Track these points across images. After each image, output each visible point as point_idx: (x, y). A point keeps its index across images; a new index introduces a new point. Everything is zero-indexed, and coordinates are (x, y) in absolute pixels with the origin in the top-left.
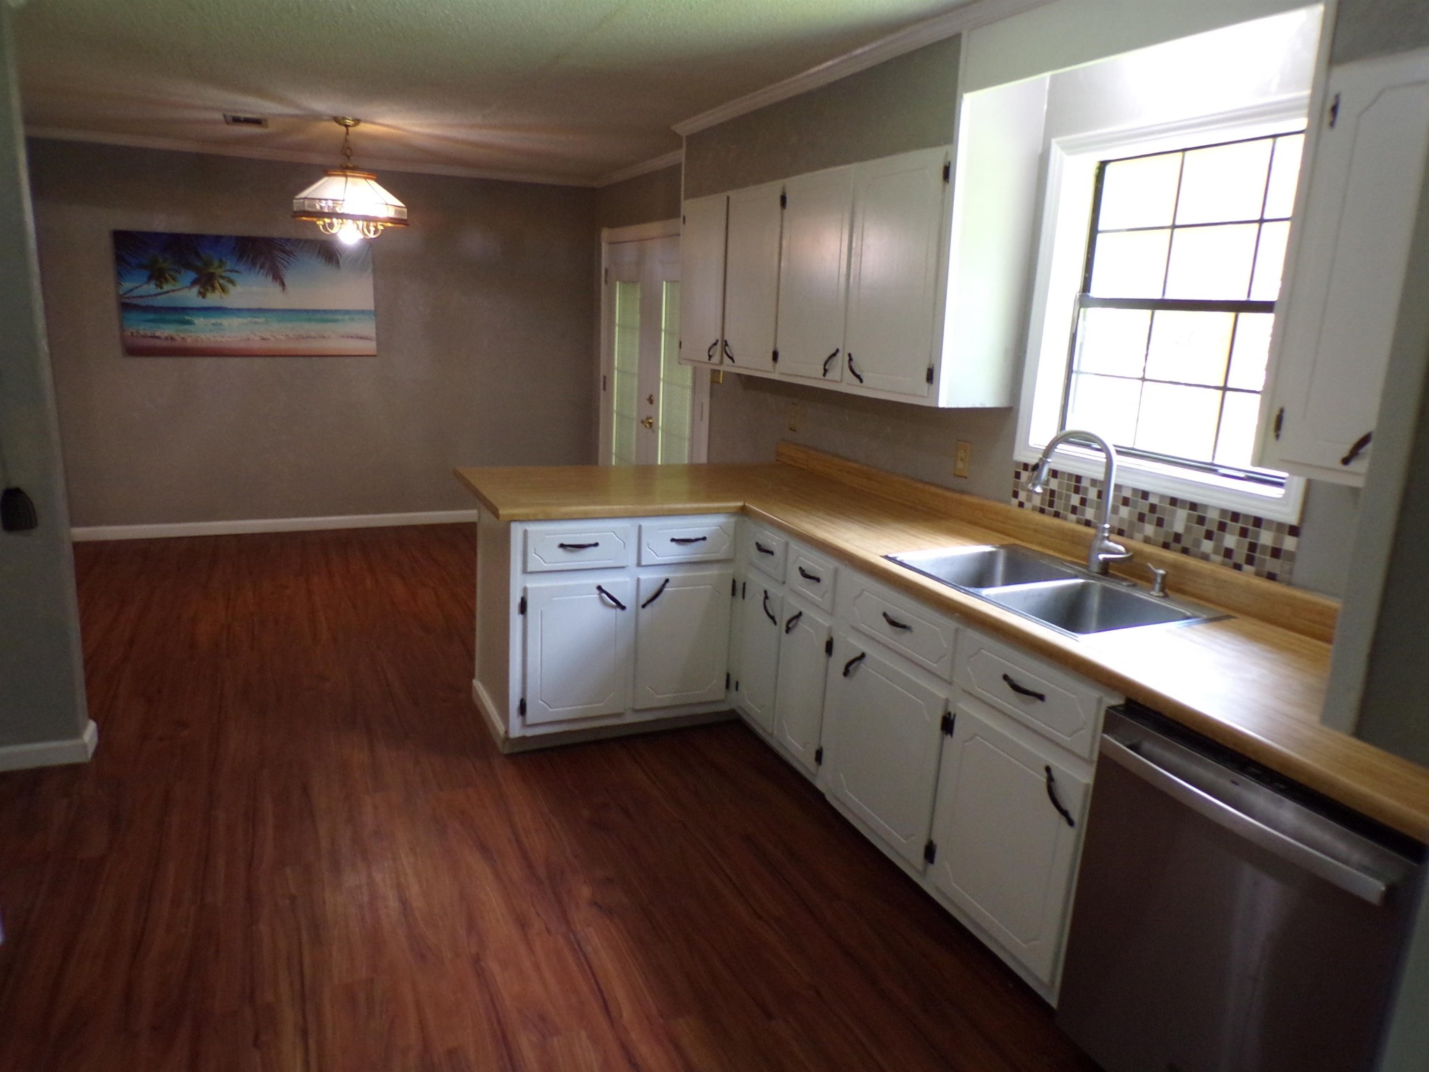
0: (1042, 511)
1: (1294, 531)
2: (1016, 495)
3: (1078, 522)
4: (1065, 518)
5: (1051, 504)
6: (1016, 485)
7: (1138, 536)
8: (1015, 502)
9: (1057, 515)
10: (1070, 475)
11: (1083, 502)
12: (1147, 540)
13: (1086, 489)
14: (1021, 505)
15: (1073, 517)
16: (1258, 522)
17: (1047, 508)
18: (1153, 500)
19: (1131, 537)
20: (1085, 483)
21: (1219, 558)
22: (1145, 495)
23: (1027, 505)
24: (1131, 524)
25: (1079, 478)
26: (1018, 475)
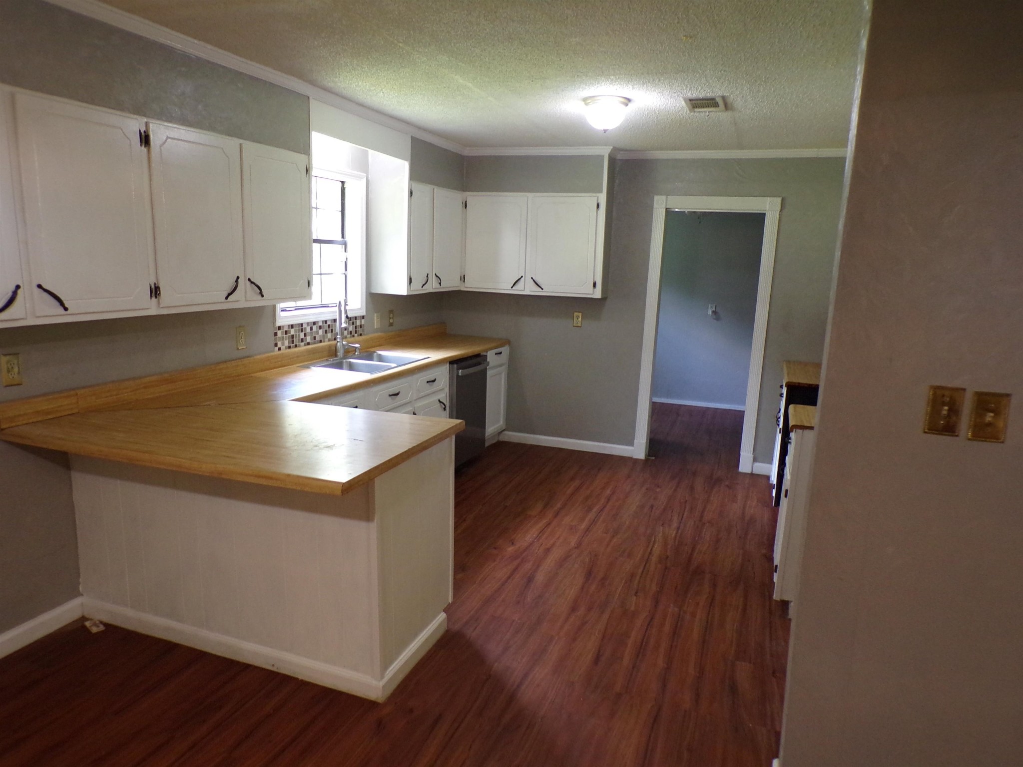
0: (289, 347)
1: (363, 317)
2: (276, 345)
3: (305, 345)
4: (300, 346)
5: (293, 342)
6: (276, 340)
7: (327, 340)
8: (277, 348)
9: (296, 346)
10: (298, 324)
11: (305, 335)
12: (329, 340)
13: (305, 328)
14: (280, 349)
15: (302, 344)
16: (356, 318)
17: (291, 345)
18: (329, 323)
19: (324, 342)
20: (305, 326)
21: (349, 336)
22: (326, 322)
23: (283, 348)
24: (324, 336)
25: (302, 325)
26: (276, 334)
